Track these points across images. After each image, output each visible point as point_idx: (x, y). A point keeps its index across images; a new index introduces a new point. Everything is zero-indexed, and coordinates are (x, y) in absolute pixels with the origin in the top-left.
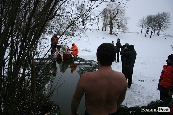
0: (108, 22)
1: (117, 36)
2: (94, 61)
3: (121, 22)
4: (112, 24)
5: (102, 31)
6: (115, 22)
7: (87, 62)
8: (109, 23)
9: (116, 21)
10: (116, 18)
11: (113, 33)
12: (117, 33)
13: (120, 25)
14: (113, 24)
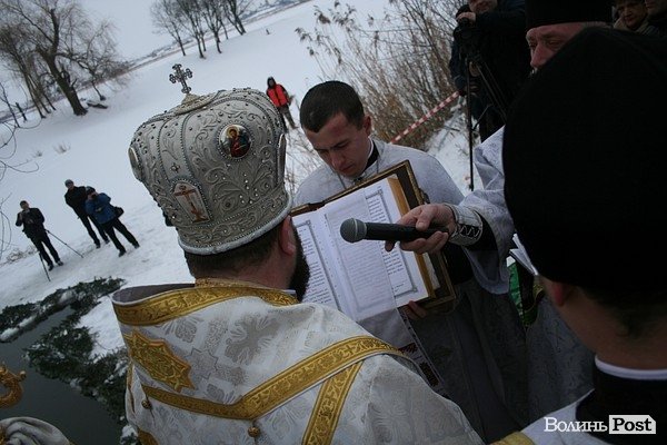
0: (43, 75)
1: (105, 107)
2: (64, 291)
3: (91, 53)
4: (60, 74)
5: (43, 117)
6: (68, 61)
7: (44, 308)
8: (47, 78)
9: (71, 55)
10: (63, 47)
11: (84, 104)
12: (102, 98)
13: (91, 64)
14: (64, 71)
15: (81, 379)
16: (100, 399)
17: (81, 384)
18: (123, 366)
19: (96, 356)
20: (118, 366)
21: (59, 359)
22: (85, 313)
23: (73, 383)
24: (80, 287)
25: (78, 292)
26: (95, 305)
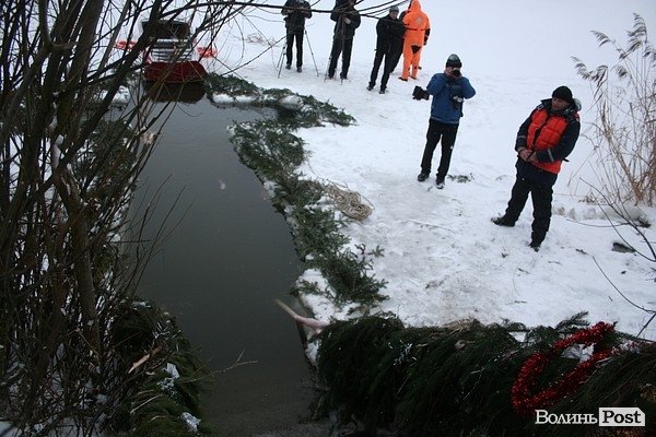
2: (292, 94)
15: (280, 187)
16: (291, 220)
17: (277, 191)
18: (327, 203)
19: (301, 174)
20: (323, 199)
21: (263, 152)
22: (306, 126)
23: (270, 184)
24: (309, 100)
25: (305, 103)
26: (318, 125)
